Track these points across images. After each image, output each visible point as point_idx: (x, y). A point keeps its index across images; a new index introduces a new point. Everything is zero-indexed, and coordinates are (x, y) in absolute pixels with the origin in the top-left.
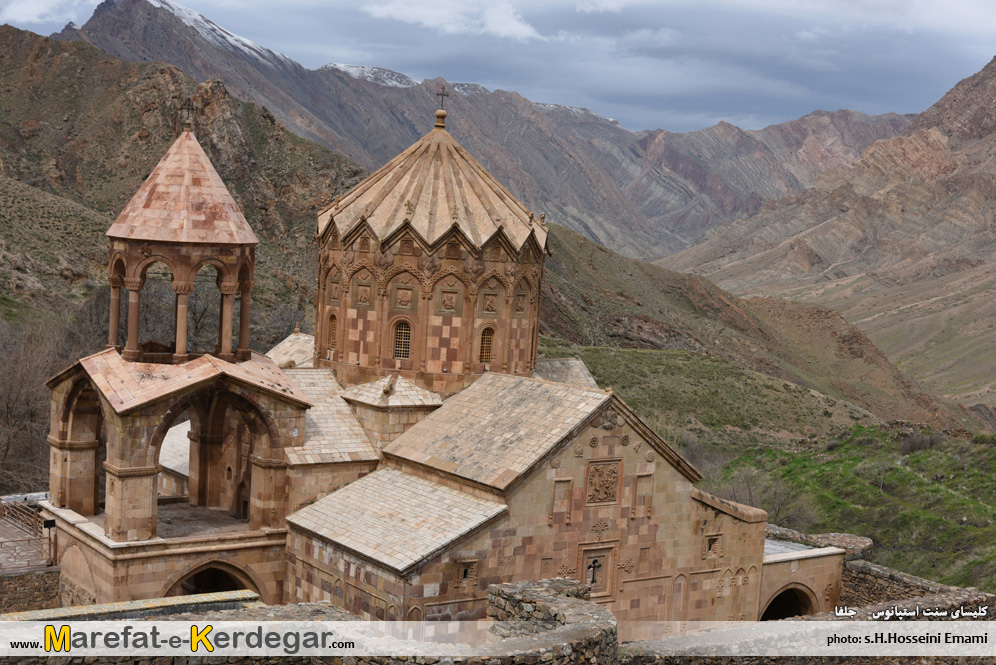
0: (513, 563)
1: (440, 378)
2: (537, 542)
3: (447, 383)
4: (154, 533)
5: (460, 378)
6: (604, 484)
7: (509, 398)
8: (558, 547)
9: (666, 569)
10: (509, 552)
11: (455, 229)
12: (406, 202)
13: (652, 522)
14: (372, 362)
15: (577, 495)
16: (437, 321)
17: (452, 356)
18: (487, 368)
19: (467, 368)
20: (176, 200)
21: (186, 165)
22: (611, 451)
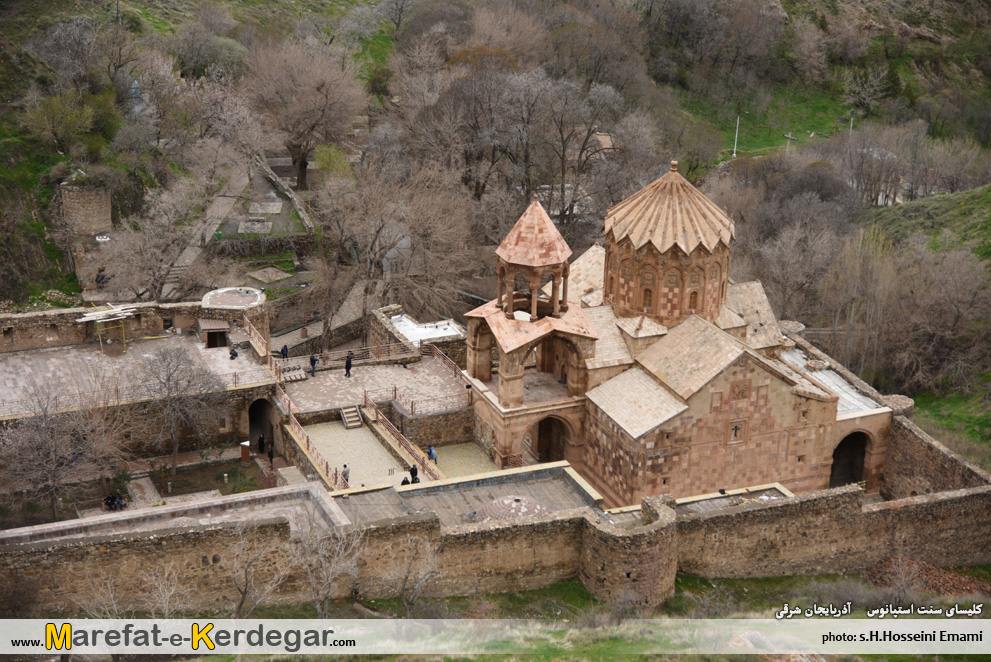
0: (691, 430)
1: (667, 319)
2: (704, 420)
3: (670, 322)
4: (522, 403)
5: (678, 319)
6: (740, 391)
7: (700, 338)
8: (715, 422)
9: (776, 427)
10: (689, 426)
11: (676, 245)
12: (649, 229)
13: (768, 407)
14: (631, 308)
15: (726, 397)
16: (666, 290)
17: (674, 307)
18: (693, 311)
19: (681, 314)
20: (531, 242)
21: (536, 222)
22: (744, 376)
